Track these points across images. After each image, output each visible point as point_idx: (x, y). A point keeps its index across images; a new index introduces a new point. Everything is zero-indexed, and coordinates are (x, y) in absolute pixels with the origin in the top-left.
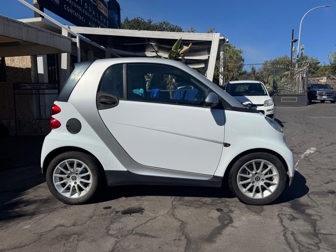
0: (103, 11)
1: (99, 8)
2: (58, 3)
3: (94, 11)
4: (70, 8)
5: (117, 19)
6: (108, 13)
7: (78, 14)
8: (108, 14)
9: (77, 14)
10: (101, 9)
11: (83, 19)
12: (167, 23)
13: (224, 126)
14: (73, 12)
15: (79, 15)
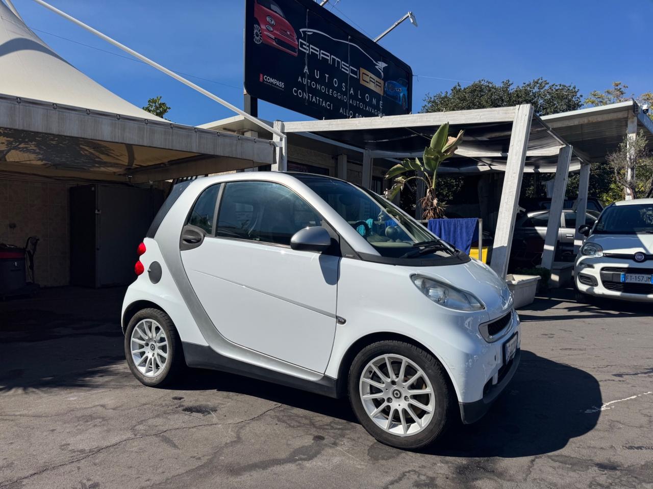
0: (372, 86)
1: (362, 82)
2: (281, 87)
3: (352, 89)
4: (304, 91)
5: (404, 94)
6: (382, 87)
7: (318, 98)
8: (384, 88)
9: (316, 99)
10: (368, 82)
11: (329, 106)
12: (542, 82)
13: (336, 285)
14: (309, 96)
15: (321, 100)
